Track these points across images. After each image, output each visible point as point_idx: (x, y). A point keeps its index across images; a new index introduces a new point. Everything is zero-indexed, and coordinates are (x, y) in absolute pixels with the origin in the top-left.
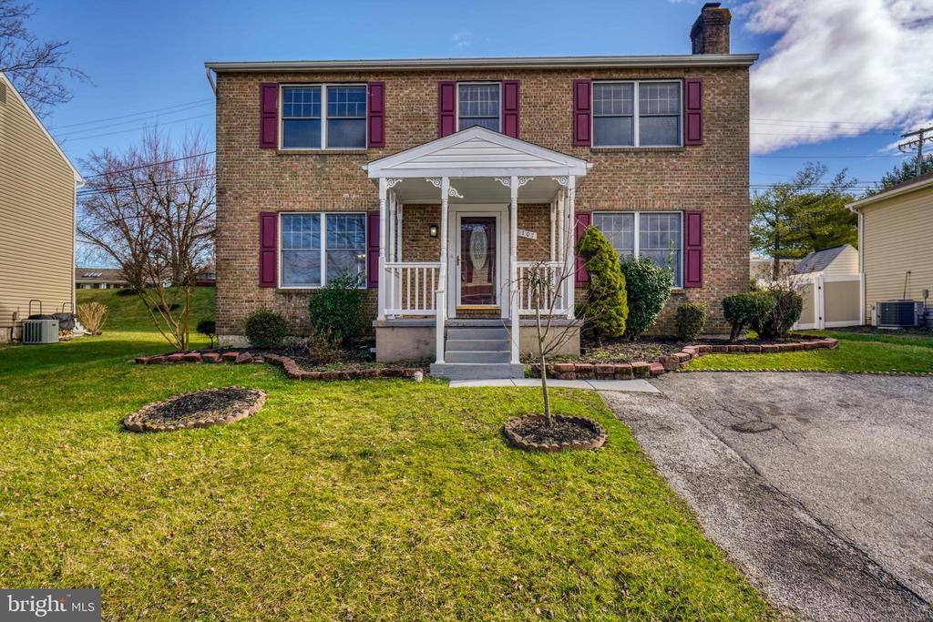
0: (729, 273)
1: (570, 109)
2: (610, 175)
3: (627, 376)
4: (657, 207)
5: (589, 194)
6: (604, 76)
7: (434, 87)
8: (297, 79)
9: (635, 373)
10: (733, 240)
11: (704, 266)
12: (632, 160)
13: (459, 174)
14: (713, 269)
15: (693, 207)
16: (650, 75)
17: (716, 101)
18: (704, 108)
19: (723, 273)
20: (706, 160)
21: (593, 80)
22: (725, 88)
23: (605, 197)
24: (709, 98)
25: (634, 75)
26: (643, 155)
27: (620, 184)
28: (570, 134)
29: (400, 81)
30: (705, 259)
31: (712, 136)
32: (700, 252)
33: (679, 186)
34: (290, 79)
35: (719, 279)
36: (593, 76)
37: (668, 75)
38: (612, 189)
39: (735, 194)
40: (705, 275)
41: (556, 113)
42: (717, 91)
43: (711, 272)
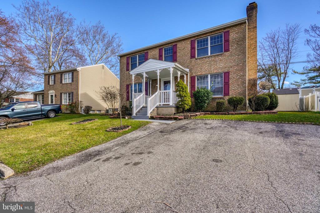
0: (239, 90)
1: (190, 49)
2: (201, 65)
3: (171, 120)
4: (215, 72)
5: (195, 71)
6: (199, 37)
7: (158, 50)
8: (133, 55)
9: (174, 119)
10: (240, 80)
11: (230, 89)
12: (207, 59)
13: (147, 71)
14: (233, 90)
15: (226, 71)
16: (213, 33)
17: (234, 36)
18: (230, 39)
19: (236, 91)
20: (231, 55)
21: (196, 39)
22: (237, 31)
23: (199, 72)
24: (232, 36)
25: (208, 35)
26: (210, 57)
27: (204, 67)
28: (190, 56)
29: (151, 50)
30: (230, 87)
31: (233, 48)
32: (229, 84)
33: (222, 65)
34: (131, 55)
35: (235, 93)
36: (196, 38)
37: (218, 32)
38: (201, 69)
39: (241, 65)
40: (230, 92)
41: (186, 50)
42: (234, 33)
43: (232, 91)
